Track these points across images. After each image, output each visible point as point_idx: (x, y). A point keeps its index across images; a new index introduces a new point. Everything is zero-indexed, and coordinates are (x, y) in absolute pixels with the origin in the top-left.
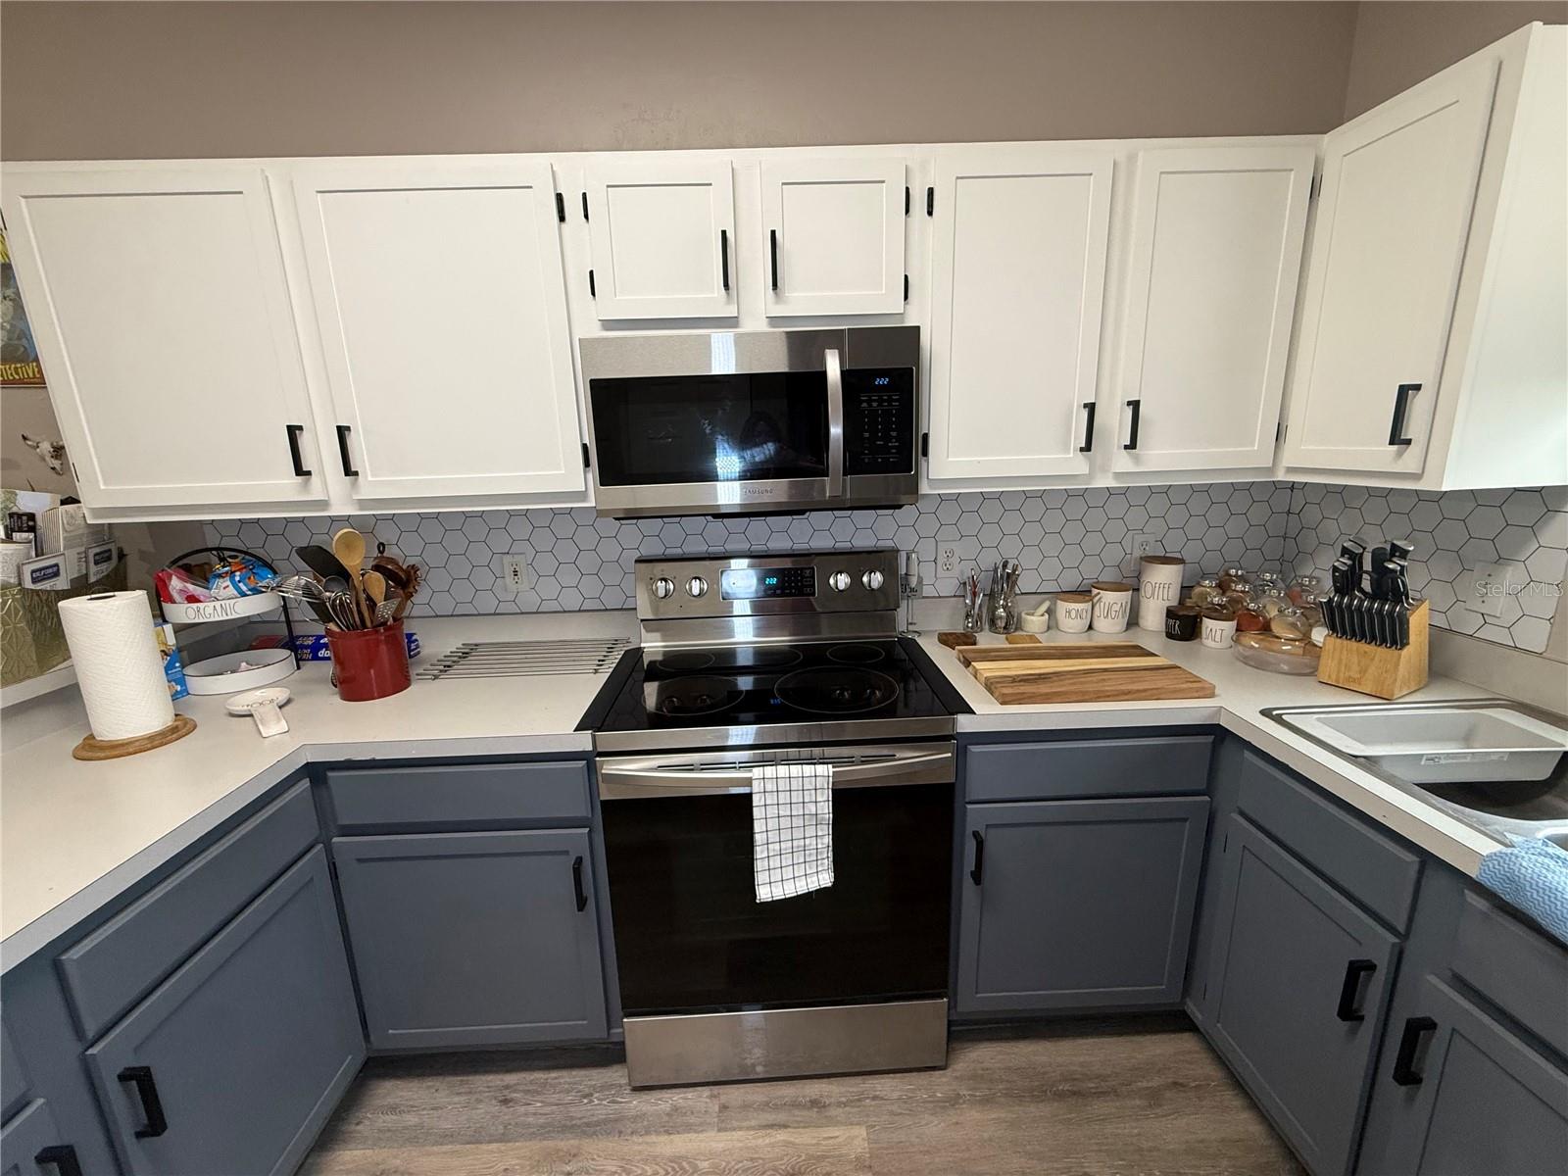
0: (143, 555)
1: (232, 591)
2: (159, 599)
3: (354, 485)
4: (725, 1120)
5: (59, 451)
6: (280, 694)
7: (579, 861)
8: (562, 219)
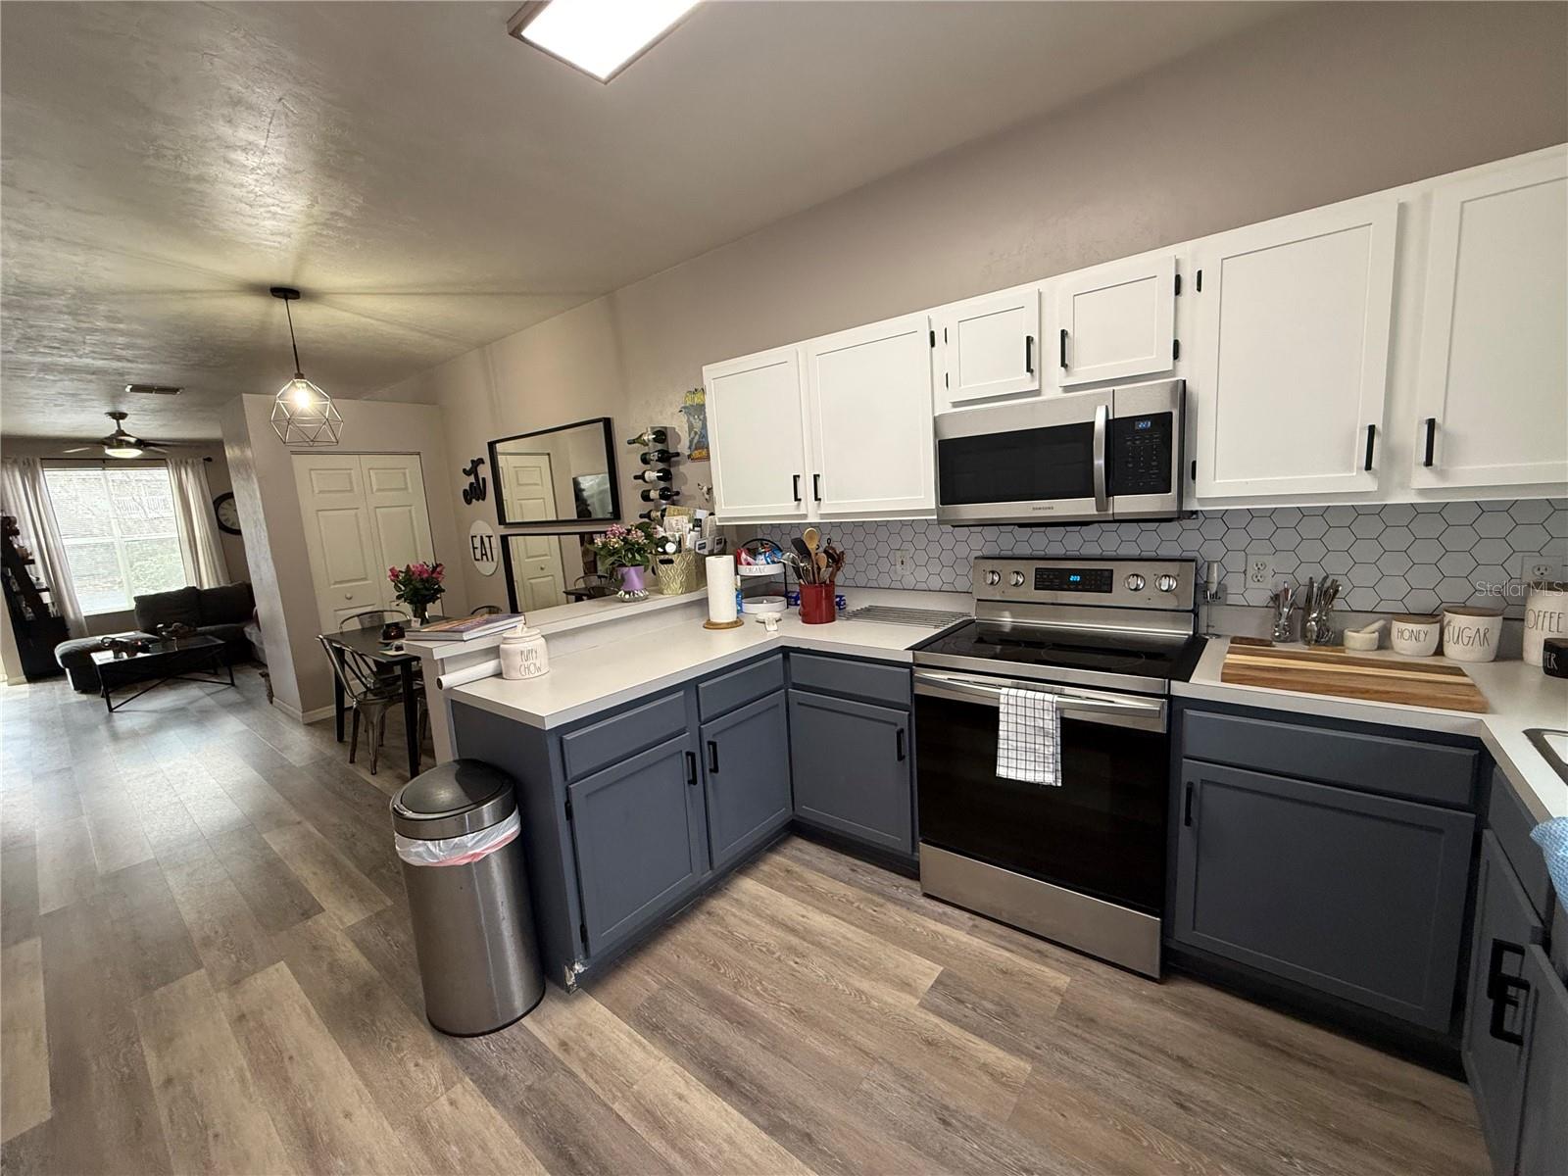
0: (733, 543)
1: (764, 561)
2: (737, 562)
3: (819, 505)
4: (972, 931)
5: (710, 490)
6: (777, 616)
7: (902, 731)
8: (933, 345)
